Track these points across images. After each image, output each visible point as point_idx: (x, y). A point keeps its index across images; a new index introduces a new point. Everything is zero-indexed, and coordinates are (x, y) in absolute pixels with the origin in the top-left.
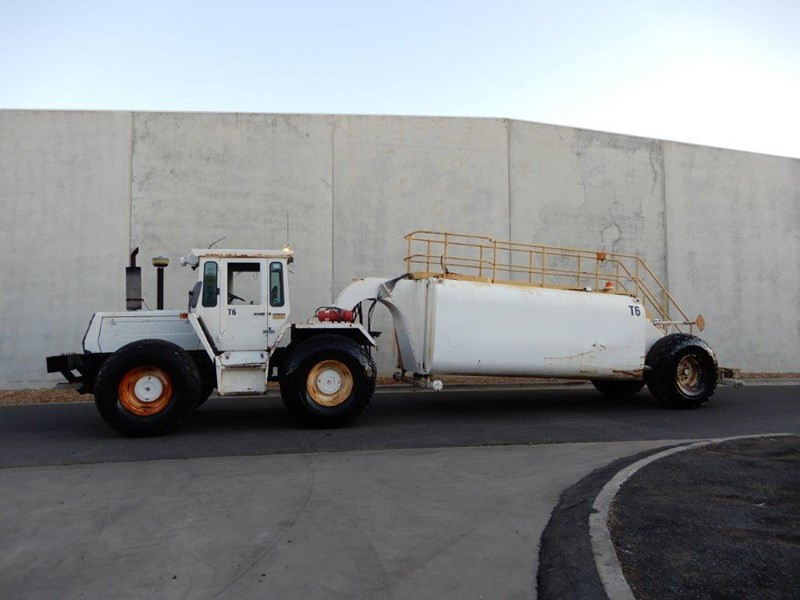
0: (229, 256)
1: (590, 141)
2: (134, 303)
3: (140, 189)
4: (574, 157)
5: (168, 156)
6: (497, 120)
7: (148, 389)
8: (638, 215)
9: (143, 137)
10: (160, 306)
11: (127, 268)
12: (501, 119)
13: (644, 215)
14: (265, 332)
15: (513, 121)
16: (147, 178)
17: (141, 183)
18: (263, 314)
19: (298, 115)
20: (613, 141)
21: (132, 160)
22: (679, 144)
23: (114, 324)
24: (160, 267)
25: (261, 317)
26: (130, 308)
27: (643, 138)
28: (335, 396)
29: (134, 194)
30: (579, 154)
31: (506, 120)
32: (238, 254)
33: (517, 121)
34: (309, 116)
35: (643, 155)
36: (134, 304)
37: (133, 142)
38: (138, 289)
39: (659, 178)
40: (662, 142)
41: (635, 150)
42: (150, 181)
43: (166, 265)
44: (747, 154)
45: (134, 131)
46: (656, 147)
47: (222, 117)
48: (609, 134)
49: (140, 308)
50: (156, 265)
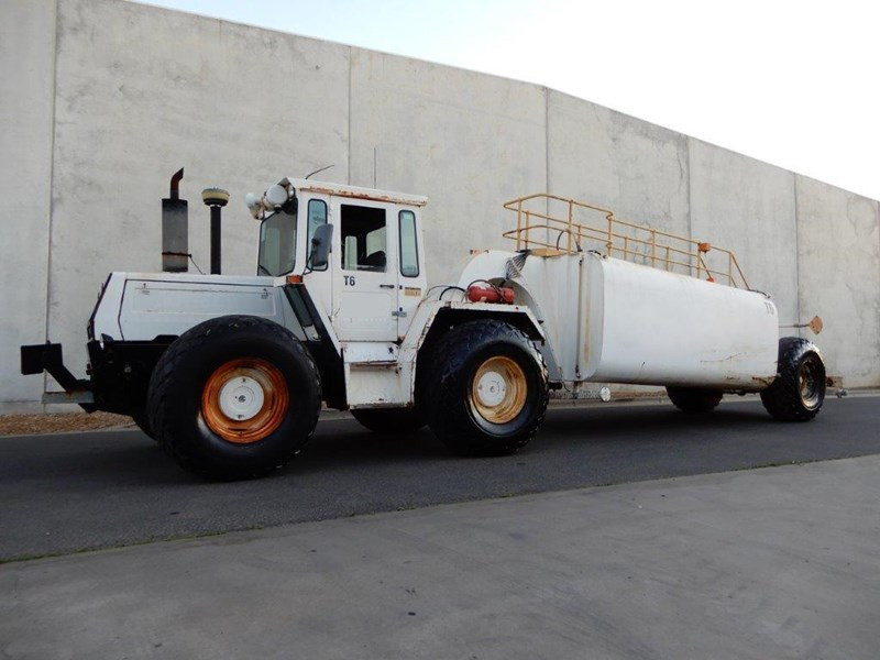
0: (344, 195)
1: (625, 126)
2: (175, 260)
3: (70, 108)
4: (611, 142)
5: (116, 65)
6: (536, 86)
7: (242, 399)
8: (667, 215)
9: (75, 30)
10: (216, 269)
11: (164, 201)
12: (539, 86)
13: (672, 215)
14: (395, 314)
15: (552, 90)
16: (83, 94)
17: (72, 100)
18: (392, 287)
19: (305, 38)
20: (646, 129)
21: (56, 60)
22: (701, 141)
23: (146, 292)
24: (216, 204)
25: (389, 290)
26: (168, 269)
27: (671, 131)
28: (498, 410)
29: (59, 117)
30: (614, 140)
31: (545, 89)
32: (356, 194)
33: (556, 91)
34: (320, 42)
35: (671, 148)
36: (177, 261)
37: (58, 35)
38: (183, 237)
39: (684, 176)
40: (687, 137)
41: (664, 142)
42: (86, 98)
43: (224, 202)
44: (756, 161)
45: (59, 18)
46: (683, 141)
47: (199, 21)
48: (642, 121)
49: (184, 269)
50: (208, 201)
